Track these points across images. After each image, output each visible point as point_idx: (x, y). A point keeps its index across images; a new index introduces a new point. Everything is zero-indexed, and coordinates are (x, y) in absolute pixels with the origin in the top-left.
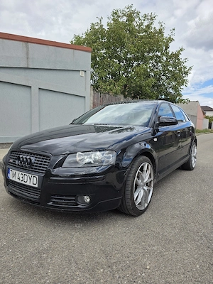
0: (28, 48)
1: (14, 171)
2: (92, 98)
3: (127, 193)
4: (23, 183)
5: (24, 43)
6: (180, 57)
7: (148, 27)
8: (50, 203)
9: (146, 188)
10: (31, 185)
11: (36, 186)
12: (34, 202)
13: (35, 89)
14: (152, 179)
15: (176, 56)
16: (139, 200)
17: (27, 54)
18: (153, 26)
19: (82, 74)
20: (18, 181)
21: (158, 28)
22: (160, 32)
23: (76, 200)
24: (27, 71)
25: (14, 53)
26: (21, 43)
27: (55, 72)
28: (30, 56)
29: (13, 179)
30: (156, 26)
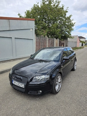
0: (9, 22)
1: (15, 82)
2: (35, 40)
3: (53, 88)
4: (19, 86)
5: (8, 20)
6: (71, 18)
7: (57, 6)
8: (29, 93)
9: (59, 84)
10: (22, 87)
11: (24, 87)
12: (23, 92)
13: (13, 38)
14: (61, 80)
15: (69, 18)
16: (57, 89)
17: (9, 24)
18: (59, 5)
19: (31, 30)
20: (17, 85)
21: (61, 7)
22: (62, 8)
23: (37, 92)
24: (10, 31)
25: (4, 24)
26: (7, 20)
27: (21, 30)
28: (11, 25)
29: (15, 84)
30: (60, 6)
